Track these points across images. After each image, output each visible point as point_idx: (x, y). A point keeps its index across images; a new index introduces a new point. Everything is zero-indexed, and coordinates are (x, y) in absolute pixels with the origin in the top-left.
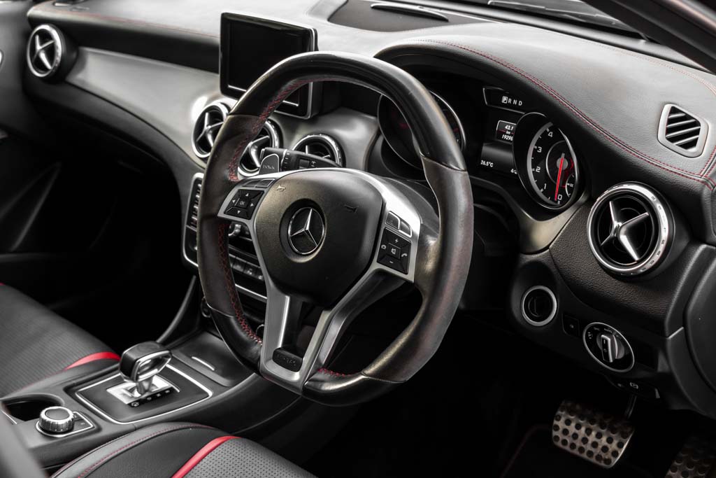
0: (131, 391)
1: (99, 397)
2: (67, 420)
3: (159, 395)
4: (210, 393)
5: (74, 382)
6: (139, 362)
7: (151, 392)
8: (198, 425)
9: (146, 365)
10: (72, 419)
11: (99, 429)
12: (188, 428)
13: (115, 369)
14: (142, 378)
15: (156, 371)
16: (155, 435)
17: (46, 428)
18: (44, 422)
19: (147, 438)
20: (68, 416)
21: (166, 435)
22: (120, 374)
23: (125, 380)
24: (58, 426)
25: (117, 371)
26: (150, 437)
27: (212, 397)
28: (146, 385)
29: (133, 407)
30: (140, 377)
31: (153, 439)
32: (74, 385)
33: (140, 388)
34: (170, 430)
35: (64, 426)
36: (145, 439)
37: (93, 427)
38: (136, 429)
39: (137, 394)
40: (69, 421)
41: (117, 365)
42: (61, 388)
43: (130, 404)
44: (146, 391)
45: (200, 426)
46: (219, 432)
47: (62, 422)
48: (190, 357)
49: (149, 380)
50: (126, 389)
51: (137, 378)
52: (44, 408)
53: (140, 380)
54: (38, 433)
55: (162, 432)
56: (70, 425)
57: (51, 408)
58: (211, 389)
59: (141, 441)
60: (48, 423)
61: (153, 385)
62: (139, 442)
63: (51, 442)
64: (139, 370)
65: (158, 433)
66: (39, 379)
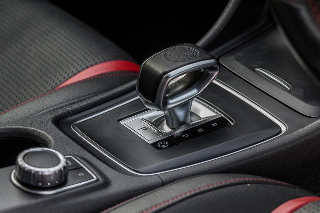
0: (157, 123)
1: (107, 132)
2: (57, 168)
3: (200, 130)
4: (284, 128)
5: (69, 109)
6: (168, 78)
7: (188, 125)
8: (260, 179)
9: (180, 82)
10: (65, 167)
11: (106, 183)
12: (246, 183)
13: (132, 89)
14: (173, 102)
15: (194, 92)
16: (193, 193)
17: (25, 180)
18: (22, 170)
19: (180, 198)
20: (59, 161)
21: (208, 194)
22: (138, 97)
23: (147, 107)
24: (43, 177)
25: (135, 92)
26: (184, 196)
27: (287, 133)
28: (180, 114)
29: (161, 148)
30: (171, 101)
31: (189, 200)
32: (69, 114)
33: (171, 118)
34: (215, 186)
35: (52, 178)
36: (175, 200)
37: (98, 180)
38: (163, 184)
39: (166, 129)
40: (60, 171)
41: (135, 82)
42: (49, 119)
43: (155, 145)
44: (181, 124)
45: (265, 179)
46: (296, 190)
47: (48, 171)
48: (253, 69)
49: (186, 105)
50: (148, 121)
51: (166, 103)
52: (22, 150)
53: (170, 106)
54: (14, 188)
55: (202, 189)
56: (61, 176)
57: (32, 150)
58: (285, 120)
59: (171, 202)
60: (29, 172)
61: (192, 114)
62: (167, 204)
63: (34, 201)
64: (168, 91)
65: (197, 191)
66: (17, 104)
